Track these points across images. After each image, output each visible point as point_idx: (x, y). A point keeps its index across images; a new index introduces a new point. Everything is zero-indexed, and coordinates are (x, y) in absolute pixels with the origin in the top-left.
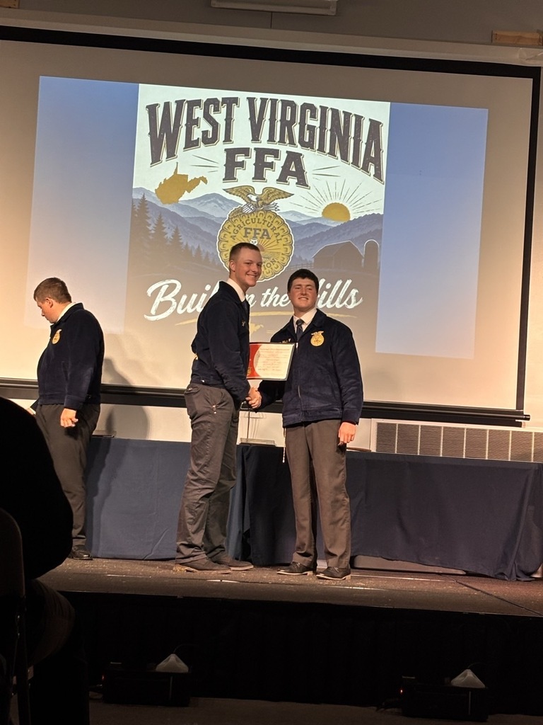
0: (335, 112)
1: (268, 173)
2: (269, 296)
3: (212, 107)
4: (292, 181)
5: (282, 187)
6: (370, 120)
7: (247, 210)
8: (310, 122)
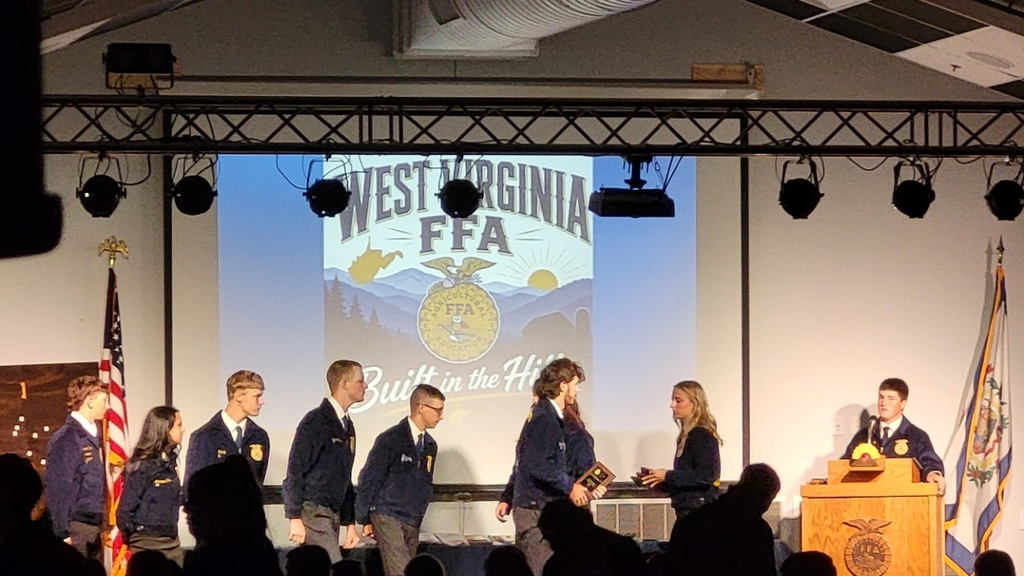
0: (535, 170)
1: (467, 241)
2: (477, 378)
3: (403, 173)
4: (494, 248)
5: (483, 256)
6: (573, 176)
7: (447, 284)
8: (508, 182)
